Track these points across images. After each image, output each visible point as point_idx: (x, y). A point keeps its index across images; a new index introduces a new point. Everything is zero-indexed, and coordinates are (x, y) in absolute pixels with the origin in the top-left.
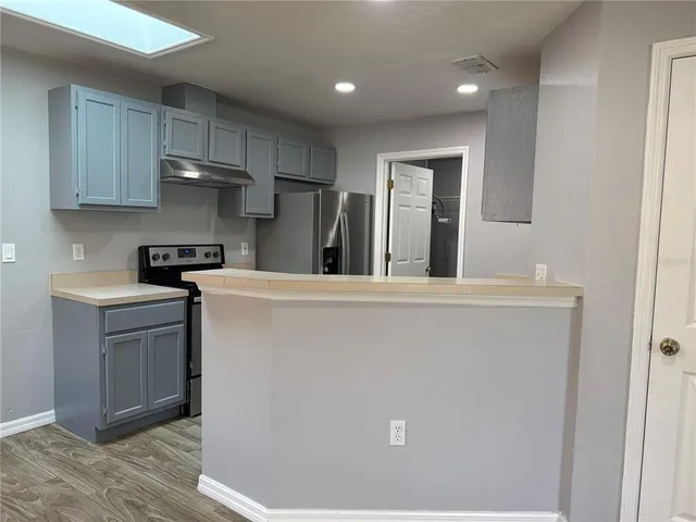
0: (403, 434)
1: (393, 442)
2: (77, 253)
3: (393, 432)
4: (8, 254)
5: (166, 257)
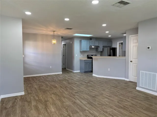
2: (82, 55)
4: (76, 55)
5: (90, 56)
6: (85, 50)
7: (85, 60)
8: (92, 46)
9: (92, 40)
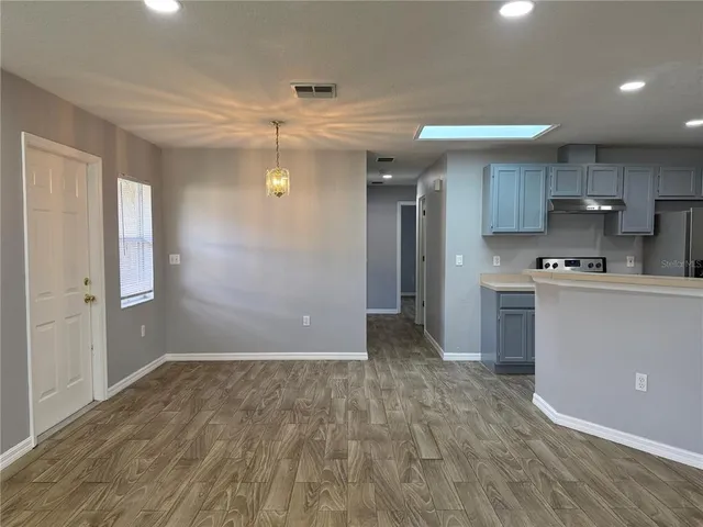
0: (645, 383)
1: (638, 388)
2: (496, 261)
3: (638, 382)
4: (459, 260)
5: (555, 266)
6: (513, 228)
7: (499, 292)
8: (588, 201)
9: (566, 162)
